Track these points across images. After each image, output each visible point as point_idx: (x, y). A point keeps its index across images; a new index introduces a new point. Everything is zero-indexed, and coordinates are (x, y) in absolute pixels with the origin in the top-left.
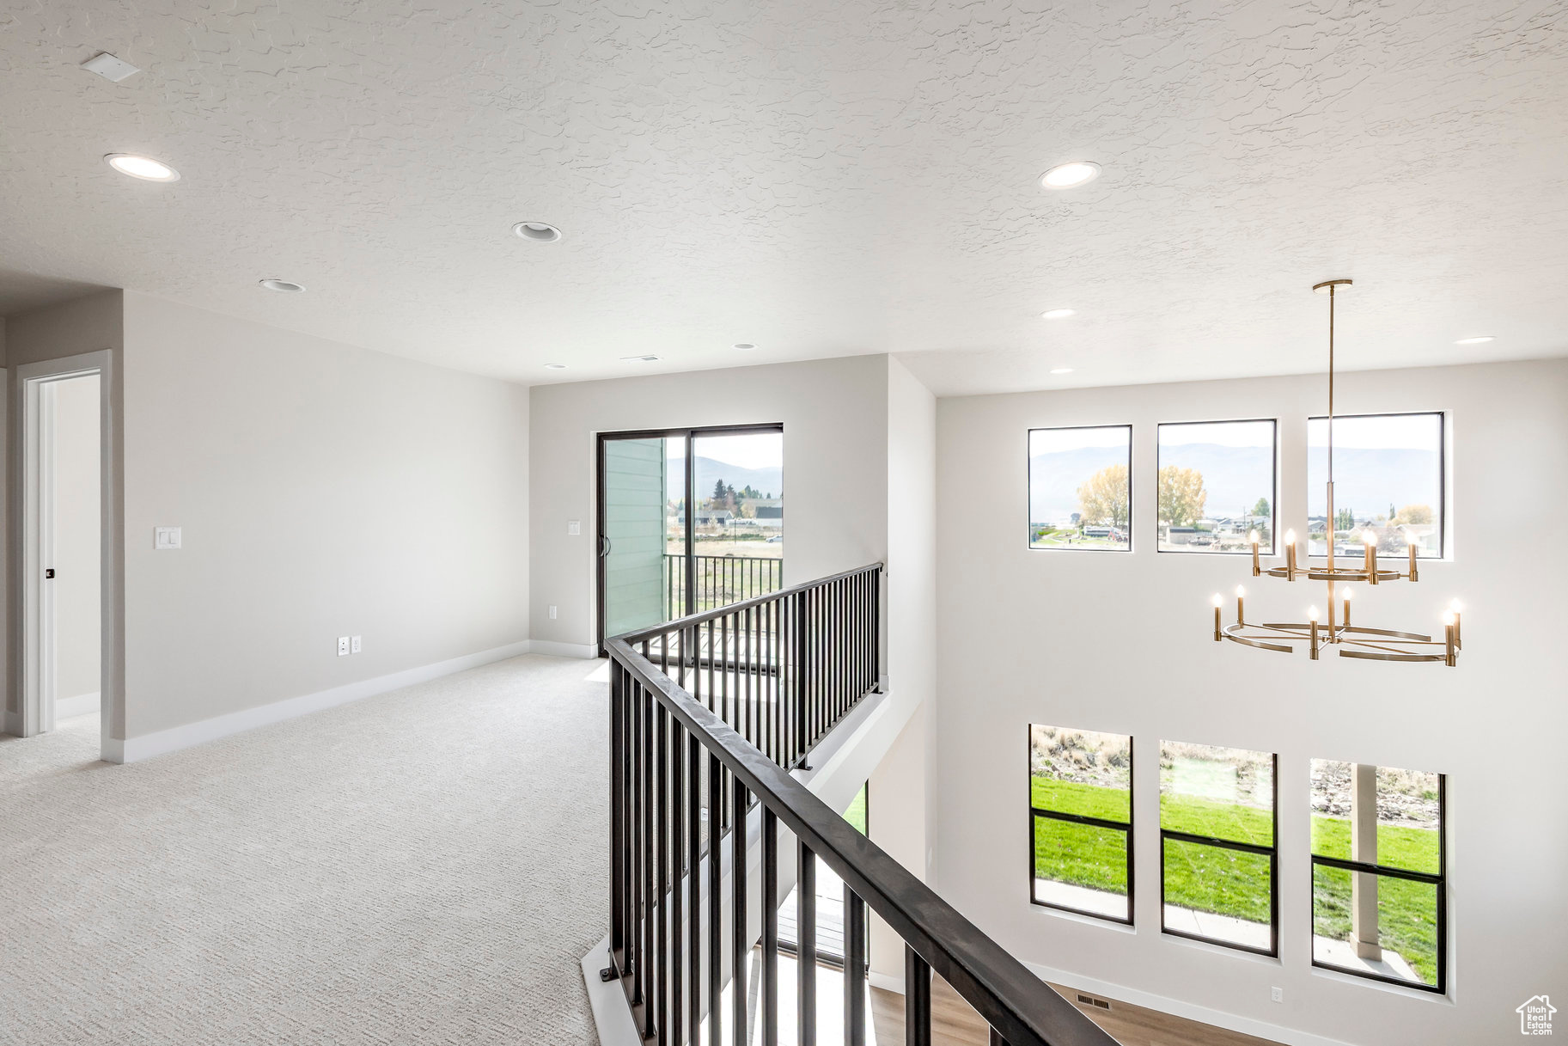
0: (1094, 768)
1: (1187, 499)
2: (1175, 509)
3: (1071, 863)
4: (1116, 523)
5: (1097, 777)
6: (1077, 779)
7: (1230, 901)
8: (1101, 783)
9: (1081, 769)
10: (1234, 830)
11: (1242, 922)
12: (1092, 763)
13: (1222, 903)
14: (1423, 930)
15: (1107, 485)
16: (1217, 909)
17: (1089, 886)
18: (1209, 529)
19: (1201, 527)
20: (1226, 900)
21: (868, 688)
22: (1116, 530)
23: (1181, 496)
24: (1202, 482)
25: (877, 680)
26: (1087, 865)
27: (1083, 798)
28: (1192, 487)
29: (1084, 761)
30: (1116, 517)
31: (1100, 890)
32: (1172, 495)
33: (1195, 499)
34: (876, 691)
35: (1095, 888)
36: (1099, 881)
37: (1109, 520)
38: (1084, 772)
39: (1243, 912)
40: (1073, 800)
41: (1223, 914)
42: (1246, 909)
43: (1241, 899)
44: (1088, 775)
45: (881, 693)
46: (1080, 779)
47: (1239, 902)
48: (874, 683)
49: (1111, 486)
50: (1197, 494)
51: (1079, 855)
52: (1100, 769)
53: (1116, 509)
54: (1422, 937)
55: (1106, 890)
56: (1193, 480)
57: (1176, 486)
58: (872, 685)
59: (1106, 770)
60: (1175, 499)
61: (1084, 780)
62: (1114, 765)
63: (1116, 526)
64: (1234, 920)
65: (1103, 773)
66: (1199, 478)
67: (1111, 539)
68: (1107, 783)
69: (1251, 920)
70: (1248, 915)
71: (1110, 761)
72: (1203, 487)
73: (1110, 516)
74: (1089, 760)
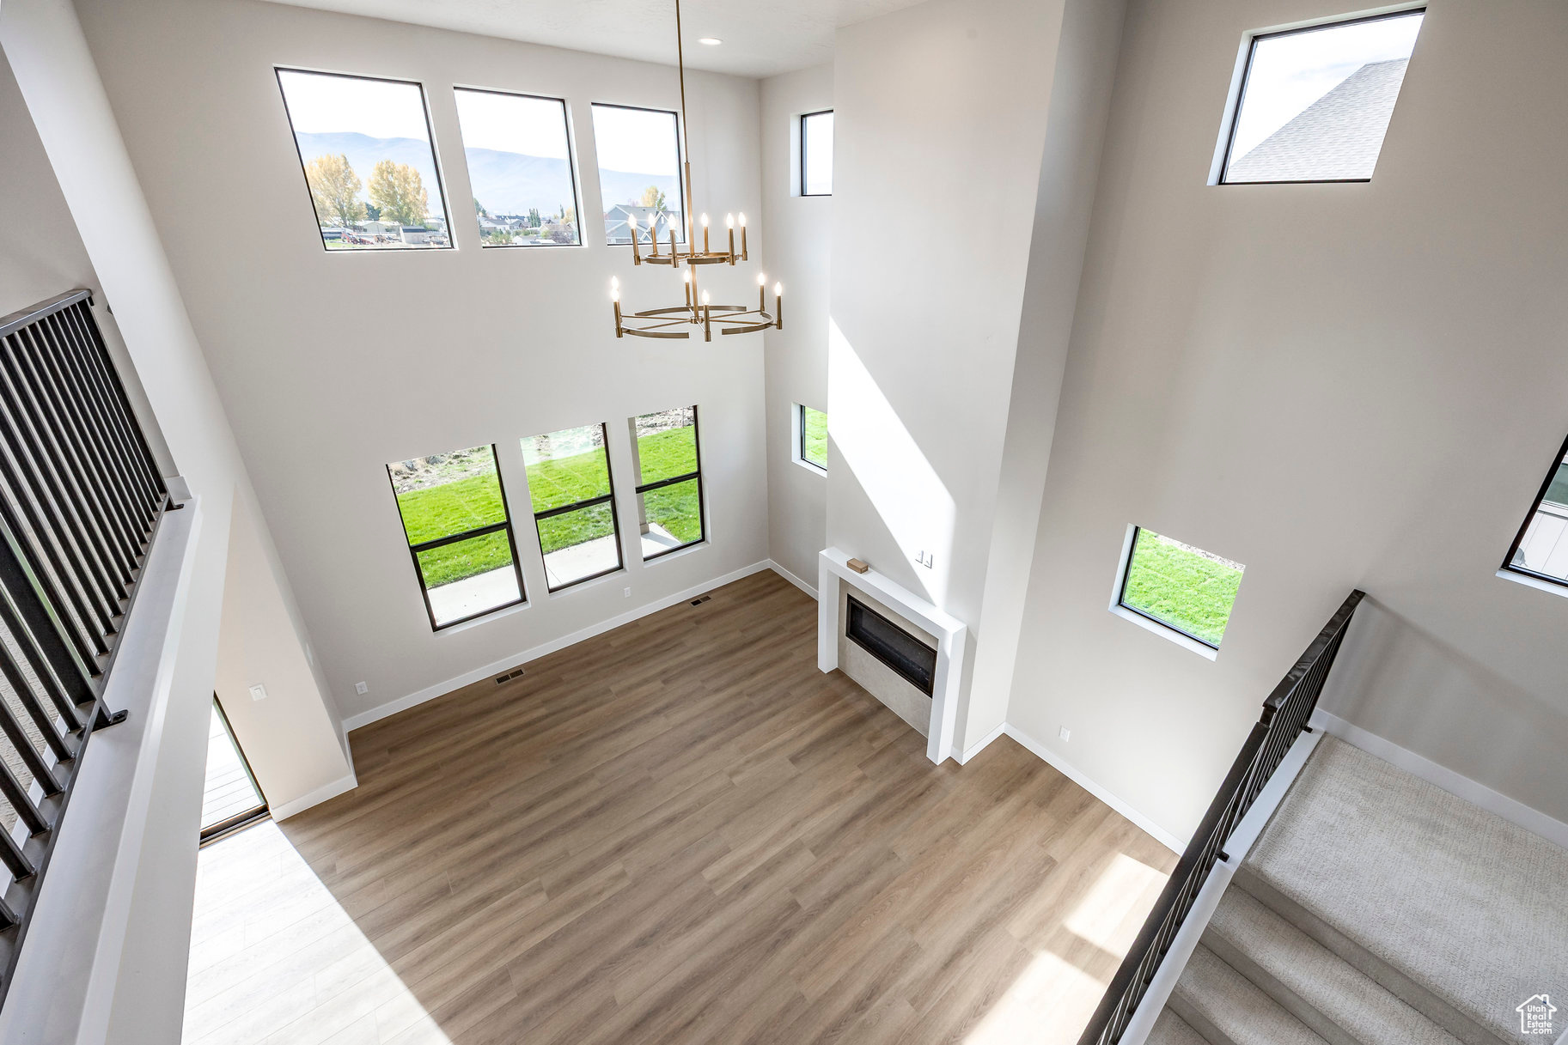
0: (416, 473)
1: (411, 197)
2: (401, 208)
3: (433, 568)
4: (345, 223)
5: (422, 480)
6: (404, 489)
7: (559, 538)
8: (427, 484)
9: (404, 478)
10: (542, 483)
11: (571, 548)
12: (412, 469)
13: (556, 542)
14: (661, 502)
15: (324, 179)
16: (554, 548)
17: (456, 580)
18: (436, 228)
19: (429, 227)
20: (557, 538)
21: (155, 509)
22: (348, 230)
23: (404, 195)
24: (420, 180)
25: (163, 490)
26: (448, 563)
27: (419, 504)
28: (412, 185)
29: (405, 470)
30: (343, 216)
31: (467, 577)
32: (395, 192)
33: (418, 198)
34: (170, 507)
35: (462, 579)
36: (463, 571)
37: (337, 220)
38: (408, 480)
39: (570, 541)
40: (409, 510)
41: (559, 549)
42: (571, 538)
43: (566, 532)
44: (413, 481)
45: (180, 507)
46: (406, 488)
47: (565, 535)
48: (161, 496)
49: (329, 180)
50: (418, 193)
51: (437, 557)
52: (421, 472)
53: (342, 207)
54: (662, 507)
55: (472, 575)
56: (411, 177)
57: (396, 183)
58: (158, 500)
59: (427, 471)
60: (399, 197)
61: (411, 487)
62: (432, 464)
63: (346, 226)
64: (566, 549)
65: (425, 474)
66: (417, 176)
67: (346, 241)
68: (433, 483)
69: (577, 544)
70: (574, 541)
71: (428, 462)
72: (423, 186)
73: (337, 216)
74: (409, 468)
